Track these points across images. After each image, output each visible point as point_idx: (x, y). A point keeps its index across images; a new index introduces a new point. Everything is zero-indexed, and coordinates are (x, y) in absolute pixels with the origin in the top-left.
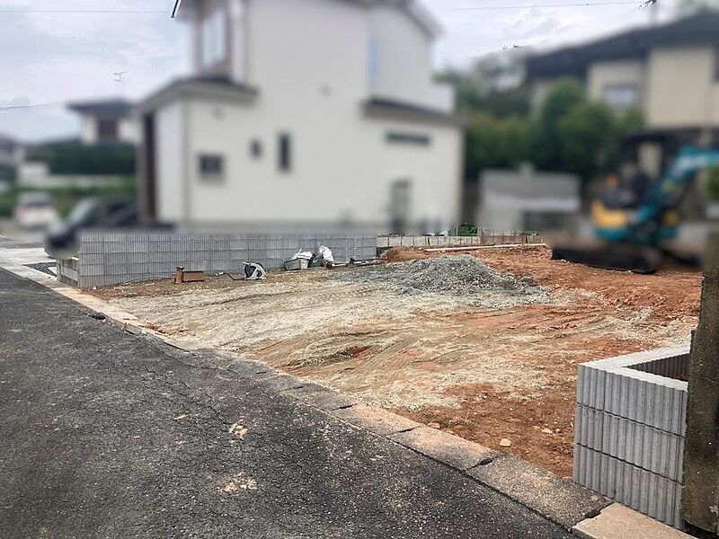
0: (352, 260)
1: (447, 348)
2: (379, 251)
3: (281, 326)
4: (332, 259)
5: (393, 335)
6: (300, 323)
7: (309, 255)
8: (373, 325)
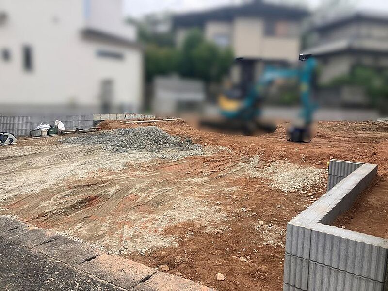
0: (78, 129)
1: (155, 192)
2: (95, 123)
3: (30, 182)
4: (64, 129)
5: (115, 185)
6: (44, 179)
7: (48, 126)
8: (99, 177)
